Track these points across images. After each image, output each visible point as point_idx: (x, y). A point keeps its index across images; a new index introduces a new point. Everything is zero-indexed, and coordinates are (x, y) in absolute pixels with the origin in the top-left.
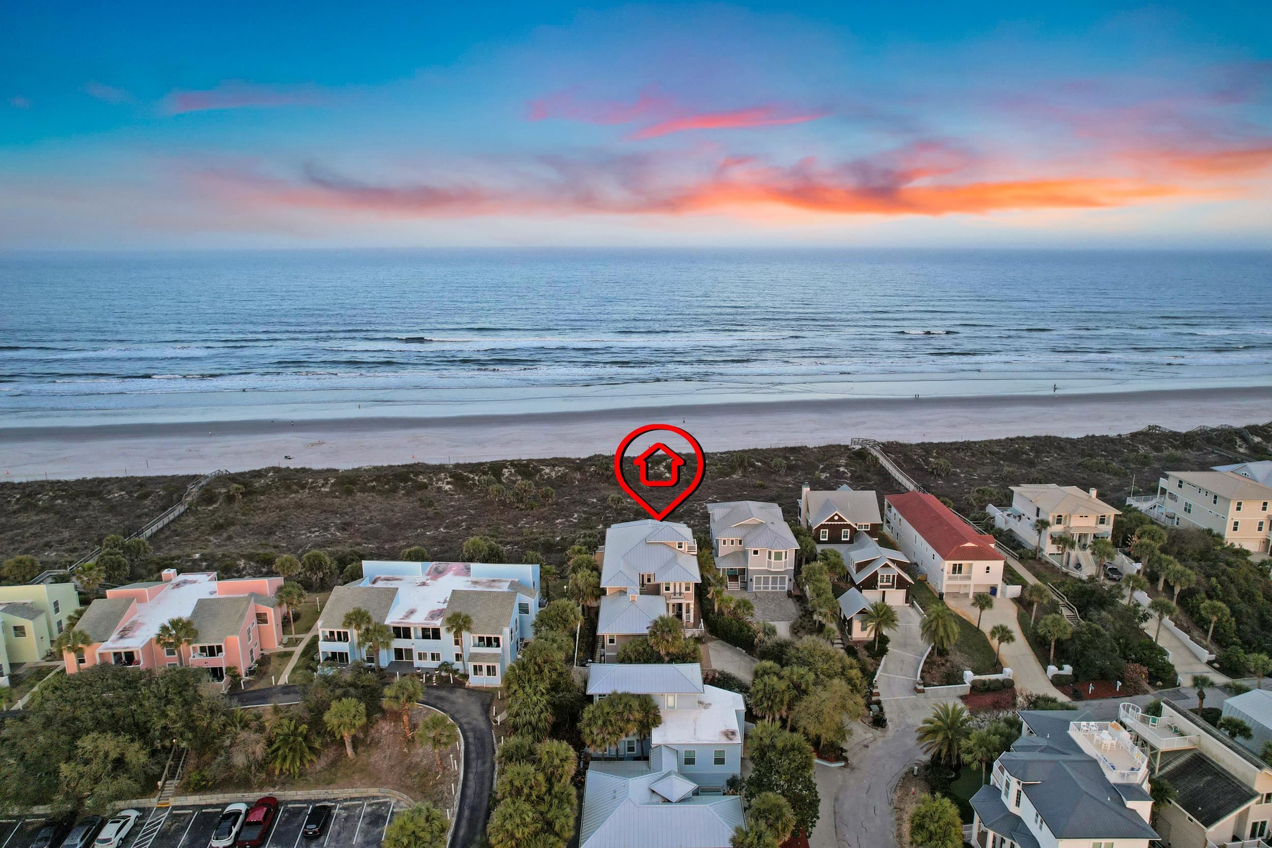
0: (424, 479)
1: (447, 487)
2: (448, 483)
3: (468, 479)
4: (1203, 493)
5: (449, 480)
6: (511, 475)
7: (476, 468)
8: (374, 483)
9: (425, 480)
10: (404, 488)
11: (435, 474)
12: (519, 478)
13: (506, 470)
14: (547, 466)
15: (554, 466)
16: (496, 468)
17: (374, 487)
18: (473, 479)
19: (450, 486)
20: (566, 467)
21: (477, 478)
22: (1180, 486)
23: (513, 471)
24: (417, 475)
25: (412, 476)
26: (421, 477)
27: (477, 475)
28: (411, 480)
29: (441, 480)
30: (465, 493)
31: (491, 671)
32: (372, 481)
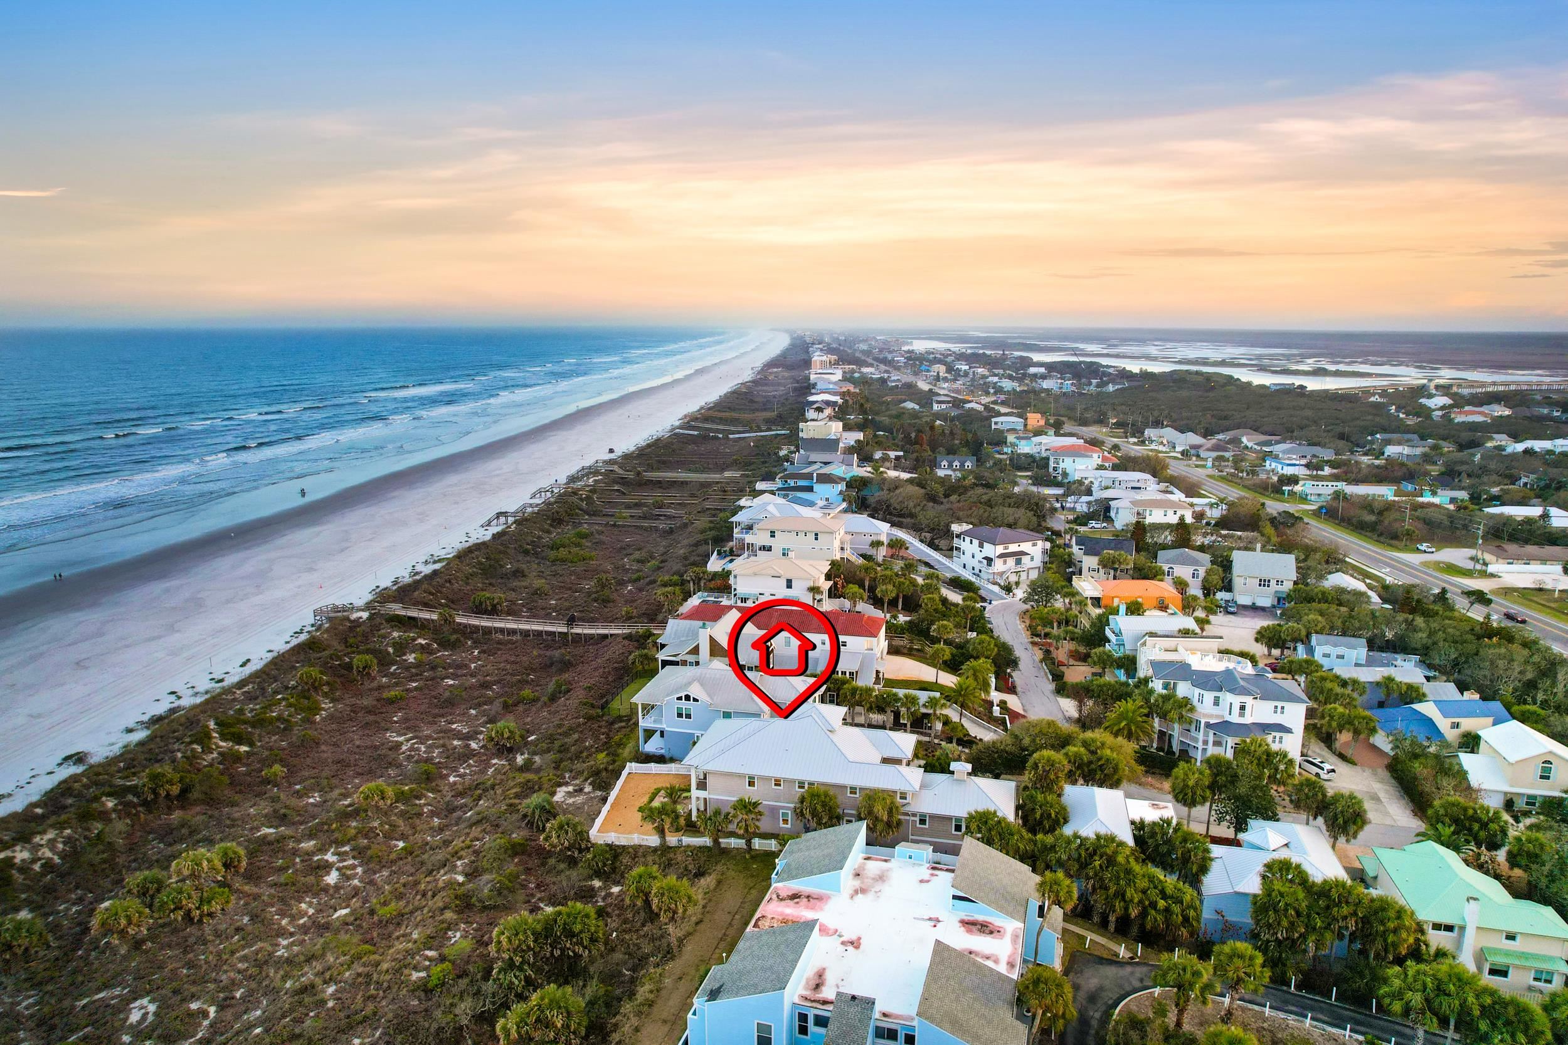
4: (801, 535)
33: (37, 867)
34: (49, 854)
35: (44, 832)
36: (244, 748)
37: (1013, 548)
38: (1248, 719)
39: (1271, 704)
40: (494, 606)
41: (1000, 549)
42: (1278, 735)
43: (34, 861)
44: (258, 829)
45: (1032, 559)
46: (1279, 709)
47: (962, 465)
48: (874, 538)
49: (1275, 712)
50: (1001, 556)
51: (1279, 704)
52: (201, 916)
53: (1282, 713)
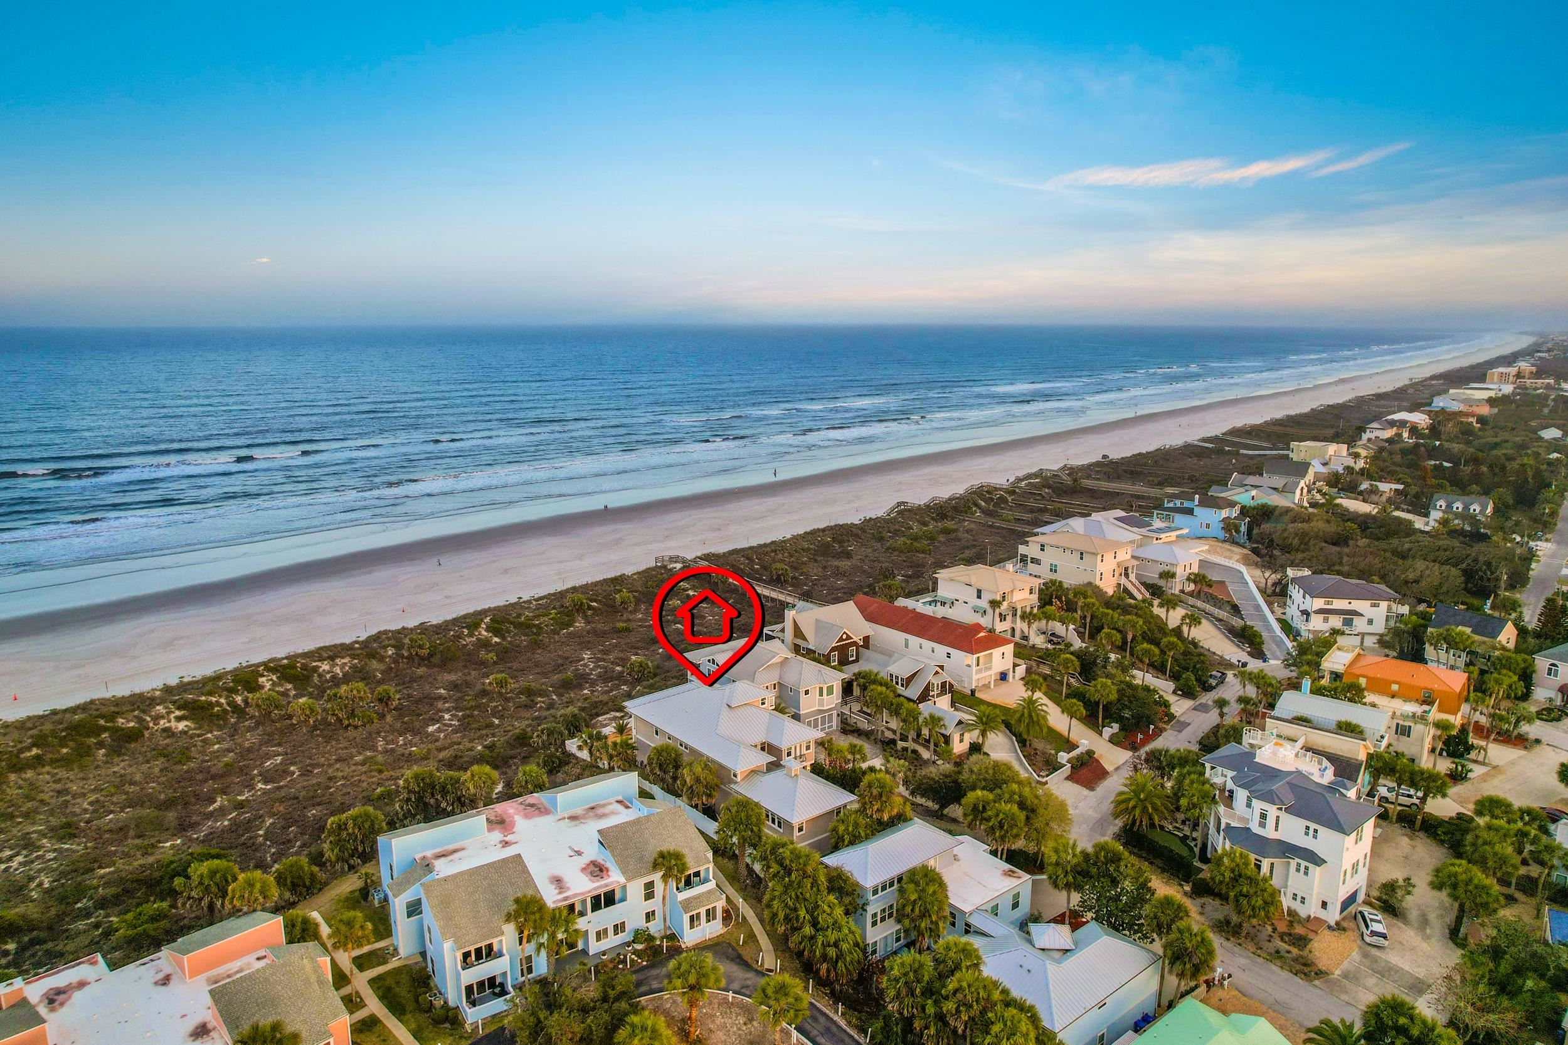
0: (128, 721)
1: (181, 726)
2: (179, 719)
3: (211, 705)
4: (1068, 552)
5: (178, 713)
6: (274, 684)
7: (211, 683)
8: (35, 751)
9: (132, 724)
10: (101, 745)
11: (144, 712)
12: (289, 686)
13: (264, 679)
14: (322, 660)
15: (332, 658)
16: (246, 679)
17: (38, 757)
18: (218, 704)
19: (185, 723)
20: (353, 657)
21: (223, 701)
22: (1042, 550)
23: (274, 678)
24: (112, 717)
25: (102, 722)
26: (121, 720)
27: (220, 696)
28: (105, 729)
29: (163, 717)
30: (220, 728)
31: (710, 915)
32: (29, 749)
33: (328, 676)
34: (338, 671)
35: (343, 658)
36: (496, 639)
37: (1339, 604)
38: (1269, 833)
39: (1302, 823)
40: (779, 576)
41: (1319, 603)
42: (1303, 863)
43: (328, 672)
44: (437, 688)
45: (1370, 622)
46: (1311, 832)
47: (1449, 506)
48: (1167, 568)
49: (1307, 834)
50: (1320, 611)
51: (1313, 826)
52: (348, 725)
53: (1315, 837)
